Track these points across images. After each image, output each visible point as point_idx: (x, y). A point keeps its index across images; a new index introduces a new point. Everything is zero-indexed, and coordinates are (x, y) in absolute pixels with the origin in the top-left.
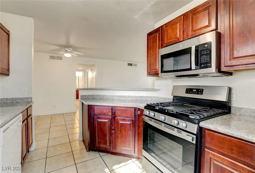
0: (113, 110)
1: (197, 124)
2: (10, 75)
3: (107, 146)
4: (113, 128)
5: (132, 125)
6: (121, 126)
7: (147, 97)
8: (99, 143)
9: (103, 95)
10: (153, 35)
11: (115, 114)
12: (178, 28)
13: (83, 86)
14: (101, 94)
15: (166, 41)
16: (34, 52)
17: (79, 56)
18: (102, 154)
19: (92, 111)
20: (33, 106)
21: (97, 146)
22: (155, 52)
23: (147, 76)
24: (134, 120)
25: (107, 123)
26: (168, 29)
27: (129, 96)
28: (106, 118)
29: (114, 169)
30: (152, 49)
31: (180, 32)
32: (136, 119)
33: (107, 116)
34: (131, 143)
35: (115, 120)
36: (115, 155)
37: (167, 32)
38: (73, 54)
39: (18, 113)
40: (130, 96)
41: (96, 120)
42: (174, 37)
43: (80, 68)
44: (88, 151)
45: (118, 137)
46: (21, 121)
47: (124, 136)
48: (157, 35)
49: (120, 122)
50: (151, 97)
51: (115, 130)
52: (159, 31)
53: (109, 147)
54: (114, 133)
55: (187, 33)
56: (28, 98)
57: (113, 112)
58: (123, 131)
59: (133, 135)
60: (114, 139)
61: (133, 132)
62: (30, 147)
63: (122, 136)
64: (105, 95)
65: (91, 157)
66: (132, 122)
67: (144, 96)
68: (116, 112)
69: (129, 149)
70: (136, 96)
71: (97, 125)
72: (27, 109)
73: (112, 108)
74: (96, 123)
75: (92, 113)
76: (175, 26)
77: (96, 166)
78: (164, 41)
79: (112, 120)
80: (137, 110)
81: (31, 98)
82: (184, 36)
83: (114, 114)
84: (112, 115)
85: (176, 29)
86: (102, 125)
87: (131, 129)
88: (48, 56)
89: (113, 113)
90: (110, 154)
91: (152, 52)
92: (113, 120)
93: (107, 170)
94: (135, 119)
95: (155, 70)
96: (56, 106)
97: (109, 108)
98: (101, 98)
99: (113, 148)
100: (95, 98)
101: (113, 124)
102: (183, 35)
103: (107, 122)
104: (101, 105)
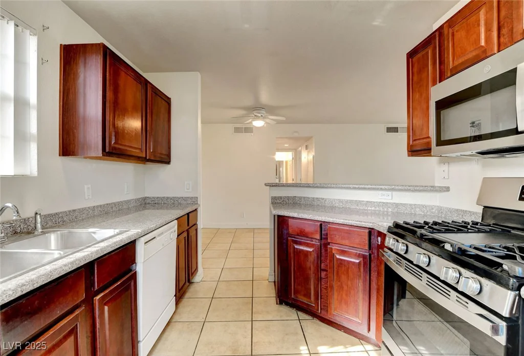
0: (323, 229)
1: (512, 290)
2: (171, 162)
3: (309, 300)
4: (323, 266)
5: (362, 266)
6: (338, 266)
7: (413, 207)
8: (296, 292)
9: (314, 198)
10: (420, 55)
11: (327, 239)
12: (482, 23)
13: (293, 180)
14: (310, 196)
15: (451, 63)
16: (202, 123)
17: (279, 122)
18: (302, 315)
19: (285, 227)
20: (199, 210)
21: (293, 297)
22: (424, 95)
23: (409, 156)
24: (366, 256)
25: (311, 255)
26: (457, 31)
27: (368, 202)
28: (310, 243)
29: (320, 352)
30: (417, 89)
31: (488, 30)
32: (372, 256)
33: (312, 241)
34: (360, 307)
35: (326, 250)
36: (329, 325)
37: (453, 39)
38: (268, 121)
39: (170, 219)
40: (371, 202)
41: (291, 246)
42: (472, 49)
43: (286, 145)
44: (278, 302)
45: (332, 287)
46: (175, 231)
47: (345, 287)
48: (428, 52)
49: (338, 257)
50: (423, 206)
51: (327, 271)
52: (433, 42)
53: (314, 305)
54: (324, 278)
55: (512, 30)
56: (192, 198)
57: (323, 232)
58: (343, 276)
59: (364, 290)
60: (324, 291)
61: (364, 281)
62: (192, 275)
63: (341, 287)
64: (317, 198)
65: (281, 316)
66: (363, 260)
67: (405, 204)
68: (330, 235)
69: (357, 320)
70: (384, 203)
71: (292, 255)
72: (188, 214)
73: (322, 225)
74: (292, 251)
75: (285, 232)
76: (473, 19)
77: (287, 334)
78: (446, 62)
79: (321, 250)
80: (376, 234)
81: (197, 198)
82: (502, 40)
83: (325, 237)
84: (321, 239)
85: (479, 25)
86: (302, 257)
87: (360, 276)
88: (230, 127)
89: (323, 236)
90: (319, 320)
91: (417, 96)
92: (323, 251)
93: (304, 349)
94: (370, 255)
95: (425, 140)
96: (243, 214)
97: (315, 225)
98: (309, 204)
99: (322, 307)
100: (298, 202)
101: (322, 258)
102: (499, 37)
103: (310, 252)
104: (299, 217)
